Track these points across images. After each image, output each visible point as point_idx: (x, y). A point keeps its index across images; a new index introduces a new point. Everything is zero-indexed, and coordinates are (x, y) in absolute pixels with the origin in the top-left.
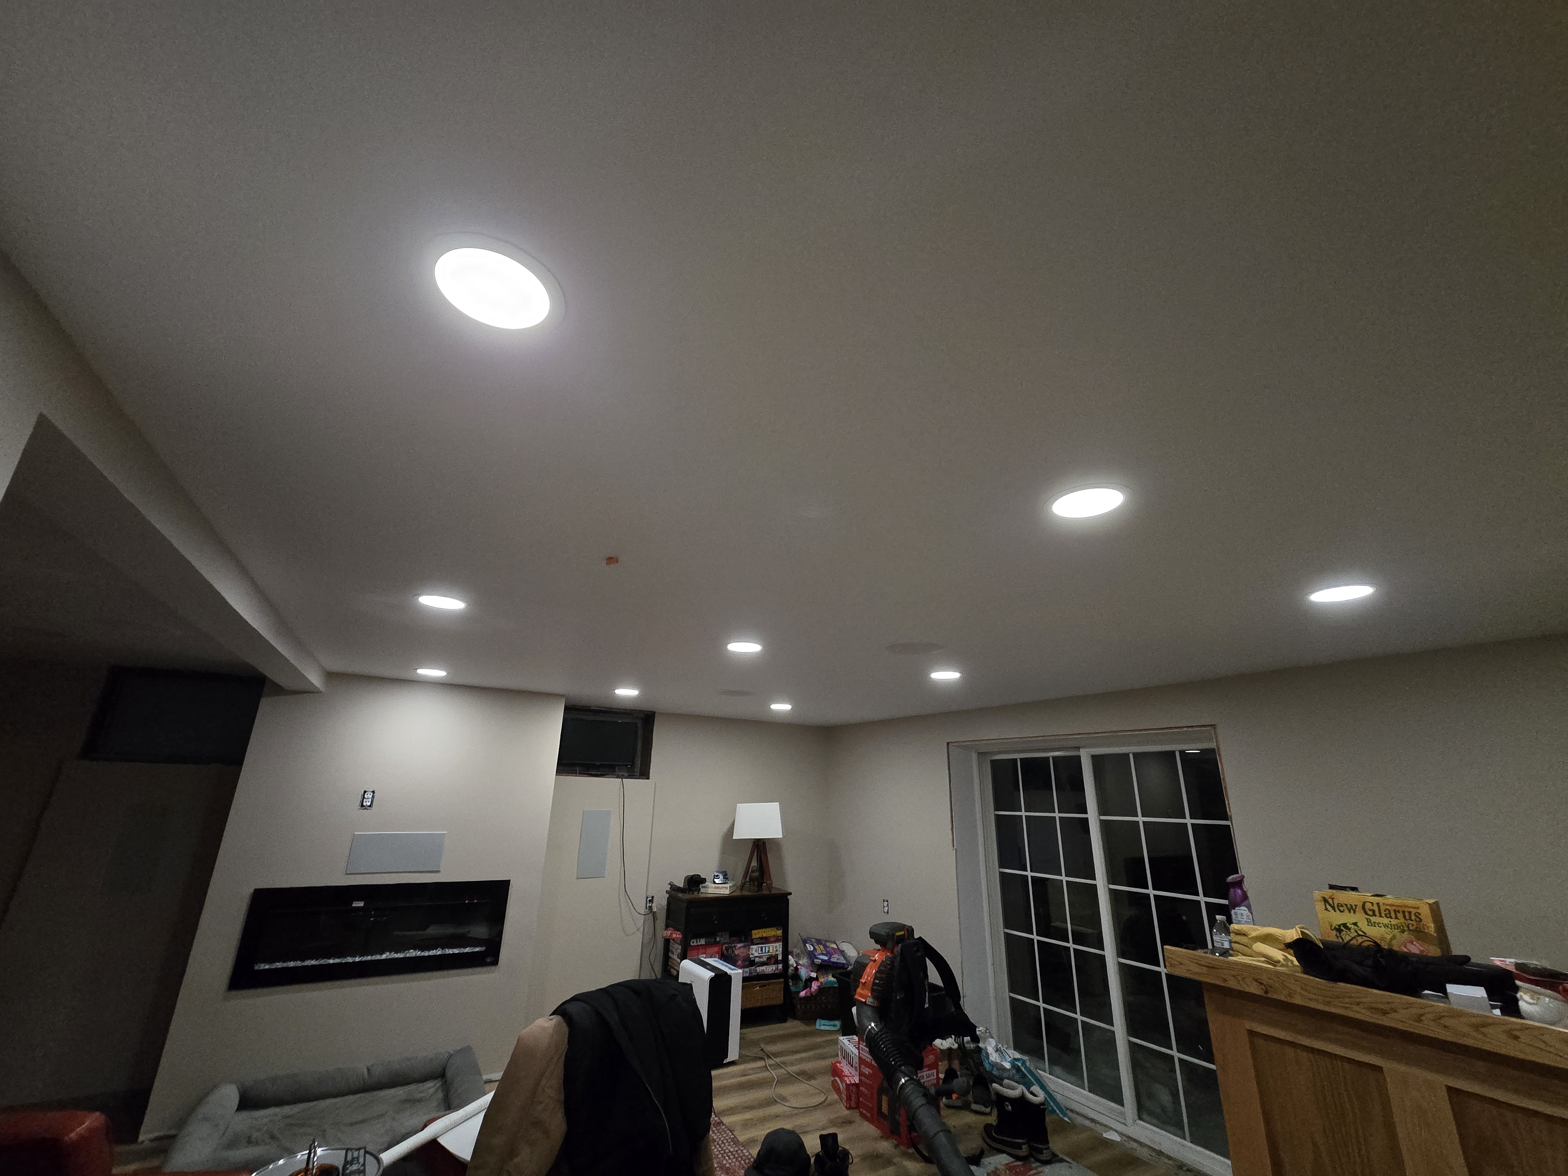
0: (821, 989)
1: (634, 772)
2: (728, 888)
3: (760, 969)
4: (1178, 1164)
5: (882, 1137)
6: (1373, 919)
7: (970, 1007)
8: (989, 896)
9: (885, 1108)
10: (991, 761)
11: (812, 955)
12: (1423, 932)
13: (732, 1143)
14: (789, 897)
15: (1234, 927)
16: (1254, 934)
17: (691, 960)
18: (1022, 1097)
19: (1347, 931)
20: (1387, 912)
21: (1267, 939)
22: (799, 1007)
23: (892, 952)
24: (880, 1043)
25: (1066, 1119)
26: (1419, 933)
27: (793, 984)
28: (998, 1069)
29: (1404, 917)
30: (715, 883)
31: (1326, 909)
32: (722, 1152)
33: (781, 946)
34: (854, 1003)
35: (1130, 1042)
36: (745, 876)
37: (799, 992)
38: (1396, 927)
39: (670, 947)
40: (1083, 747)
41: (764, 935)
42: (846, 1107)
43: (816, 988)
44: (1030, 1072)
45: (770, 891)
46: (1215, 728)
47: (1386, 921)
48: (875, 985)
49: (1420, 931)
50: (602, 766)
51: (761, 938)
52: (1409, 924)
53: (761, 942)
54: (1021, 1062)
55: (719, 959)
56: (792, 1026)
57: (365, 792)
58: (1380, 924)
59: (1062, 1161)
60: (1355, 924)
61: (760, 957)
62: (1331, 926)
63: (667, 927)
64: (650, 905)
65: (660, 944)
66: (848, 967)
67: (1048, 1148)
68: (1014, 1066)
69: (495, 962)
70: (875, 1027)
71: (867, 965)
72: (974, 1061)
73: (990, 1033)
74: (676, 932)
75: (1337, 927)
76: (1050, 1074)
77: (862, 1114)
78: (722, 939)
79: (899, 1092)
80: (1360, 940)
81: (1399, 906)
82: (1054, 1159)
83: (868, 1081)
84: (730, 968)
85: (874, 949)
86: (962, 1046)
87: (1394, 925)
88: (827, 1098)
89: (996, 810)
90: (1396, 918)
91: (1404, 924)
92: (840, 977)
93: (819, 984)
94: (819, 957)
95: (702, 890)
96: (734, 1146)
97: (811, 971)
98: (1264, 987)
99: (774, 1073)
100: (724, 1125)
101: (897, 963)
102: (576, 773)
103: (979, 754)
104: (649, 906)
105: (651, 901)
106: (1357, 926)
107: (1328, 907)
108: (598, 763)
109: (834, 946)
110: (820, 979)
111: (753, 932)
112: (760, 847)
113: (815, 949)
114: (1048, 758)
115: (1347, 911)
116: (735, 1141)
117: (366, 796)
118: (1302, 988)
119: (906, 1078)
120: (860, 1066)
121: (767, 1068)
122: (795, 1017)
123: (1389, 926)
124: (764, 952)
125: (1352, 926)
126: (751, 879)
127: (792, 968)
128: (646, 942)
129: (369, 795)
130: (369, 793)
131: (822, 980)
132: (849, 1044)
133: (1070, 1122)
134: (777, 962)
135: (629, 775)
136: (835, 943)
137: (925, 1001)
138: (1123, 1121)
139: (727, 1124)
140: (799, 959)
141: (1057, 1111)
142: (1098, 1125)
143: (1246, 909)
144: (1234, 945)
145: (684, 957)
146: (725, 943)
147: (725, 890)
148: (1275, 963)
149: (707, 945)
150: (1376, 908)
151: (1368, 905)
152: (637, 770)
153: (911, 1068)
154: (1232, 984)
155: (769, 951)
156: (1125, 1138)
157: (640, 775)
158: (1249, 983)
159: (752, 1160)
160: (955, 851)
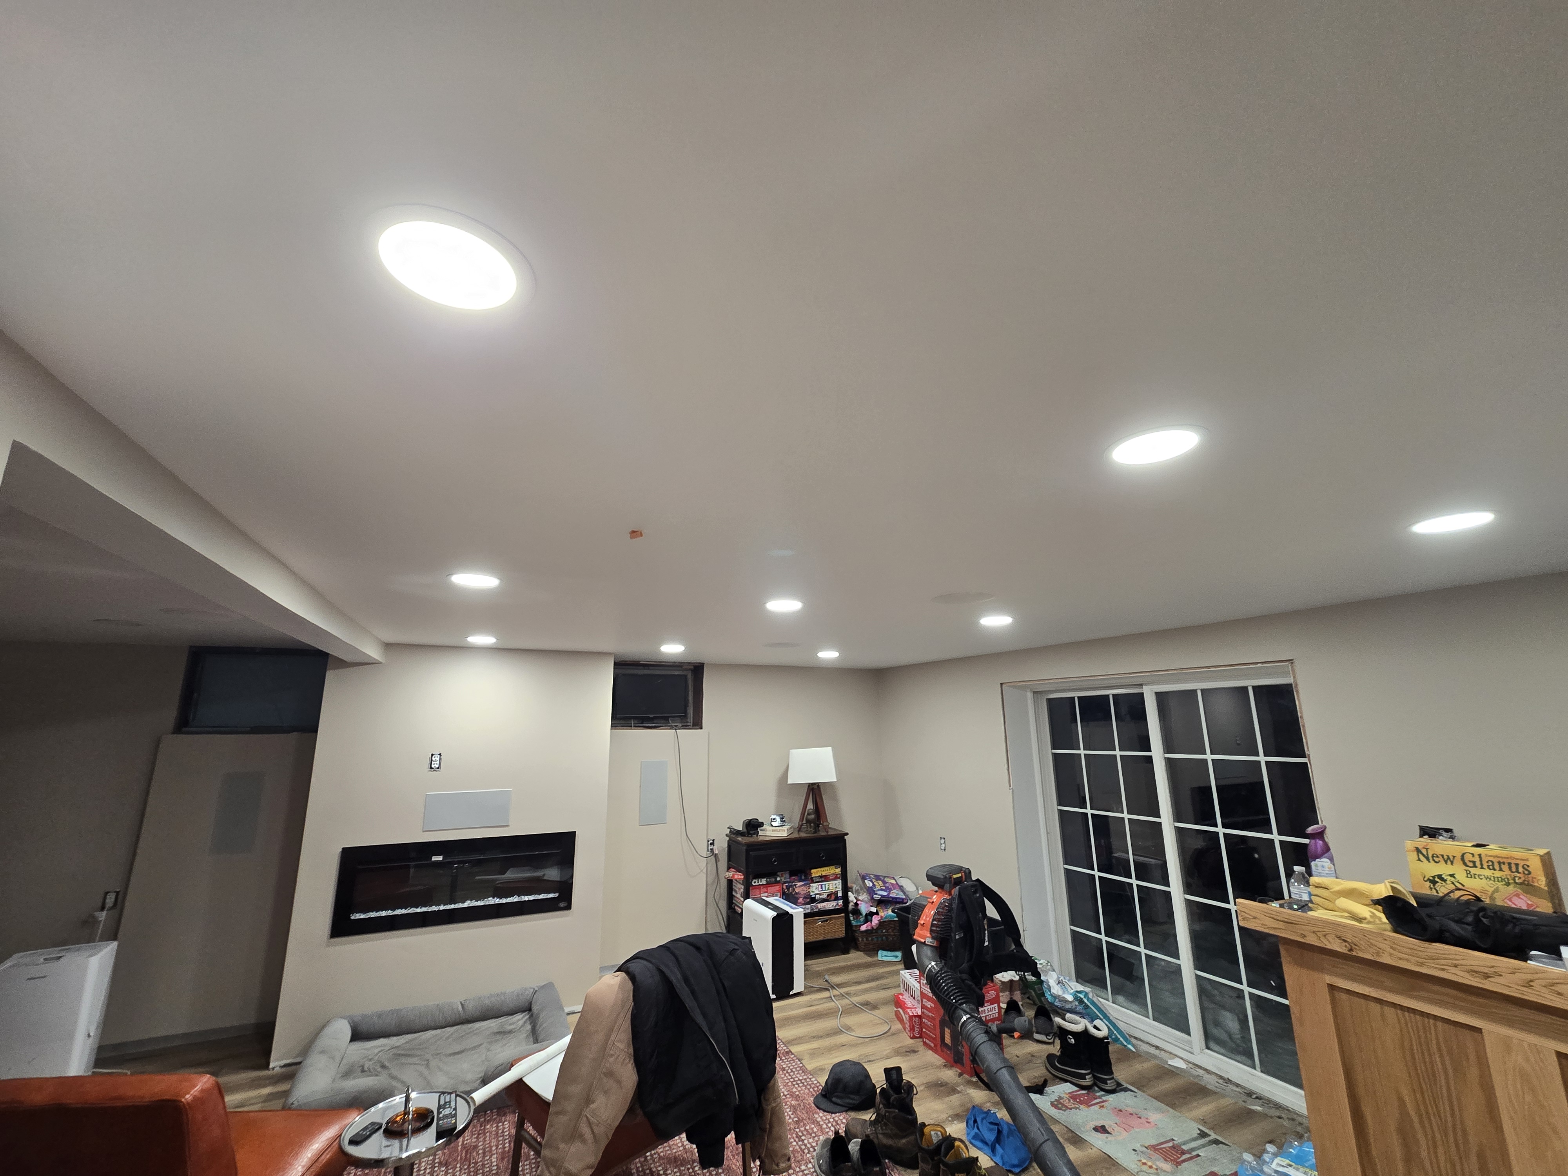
0: (881, 924)
1: (687, 722)
2: (786, 831)
3: (821, 906)
4: (1246, 1091)
5: (945, 1066)
6: (1473, 871)
7: (1030, 945)
8: (1047, 833)
9: (948, 1040)
10: (1047, 699)
11: (871, 891)
12: (1531, 885)
13: (801, 1072)
14: (846, 837)
15: (1313, 880)
16: (1337, 888)
17: (753, 899)
18: (1086, 1031)
19: (1443, 882)
20: (1490, 863)
21: (1350, 894)
22: (860, 940)
23: (950, 894)
24: (941, 981)
25: (1130, 1046)
26: (1527, 887)
27: (854, 918)
28: (1060, 1001)
29: (1510, 868)
30: (772, 825)
31: (1419, 860)
32: (792, 1080)
33: (841, 883)
34: (914, 942)
35: (1197, 976)
36: (802, 819)
37: (860, 926)
38: (1500, 879)
39: (734, 887)
40: (1146, 685)
41: (824, 874)
42: (910, 1036)
43: (877, 922)
44: (1093, 1003)
45: (827, 832)
46: (1292, 663)
47: (1487, 872)
48: (934, 927)
49: (1528, 885)
50: (655, 718)
51: (821, 877)
52: (1515, 877)
53: (820, 880)
54: (1084, 994)
55: (780, 897)
56: (855, 957)
57: (432, 755)
58: (1481, 876)
59: (1126, 1090)
60: (1452, 876)
61: (820, 894)
62: (1424, 877)
63: (729, 868)
64: (712, 847)
65: (724, 884)
66: (907, 902)
67: (1113, 1078)
68: (1076, 998)
69: (568, 907)
70: (935, 966)
71: (925, 906)
72: (1035, 992)
73: (1051, 965)
74: (738, 873)
75: (1431, 878)
76: (1113, 1003)
77: (925, 1043)
78: (783, 878)
79: (961, 1029)
80: (1458, 894)
81: (1505, 858)
82: (1118, 1088)
83: (930, 1014)
84: (791, 907)
85: (933, 890)
86: (1023, 979)
87: (1498, 877)
88: (890, 1028)
89: (1054, 748)
90: (1501, 870)
91: (1509, 877)
92: (900, 912)
93: (879, 919)
94: (878, 892)
95: (761, 833)
96: (803, 1074)
97: (871, 906)
98: (1348, 945)
99: (839, 1004)
100: (792, 1054)
101: (954, 906)
102: (631, 726)
103: (1034, 692)
104: (711, 849)
105: (712, 844)
106: (1454, 877)
107: (1421, 857)
108: (651, 716)
109: (893, 881)
110: (880, 914)
111: (813, 871)
112: (815, 790)
113: (874, 885)
114: (1108, 696)
115: (1443, 862)
116: (804, 1070)
117: (433, 759)
118: (1392, 948)
119: (968, 1016)
120: (922, 1001)
121: (832, 999)
122: (857, 949)
123: (1492, 878)
124: (824, 889)
125: (1449, 878)
126: (808, 821)
127: (852, 904)
128: (710, 881)
129: (436, 758)
130: (436, 756)
131: (882, 914)
132: (910, 977)
133: (1134, 1050)
134: (837, 899)
135: (682, 726)
136: (894, 879)
137: (985, 940)
138: (1190, 1050)
139: (795, 1054)
140: (858, 896)
141: (1121, 1039)
142: (1163, 1053)
143: (1328, 860)
144: (1313, 897)
145: (747, 896)
146: (785, 883)
147: (783, 833)
148: (1360, 920)
149: (768, 884)
150: (1477, 859)
151: (1468, 857)
152: (691, 719)
153: (972, 1006)
154: (1312, 940)
155: (828, 889)
156: (1191, 1065)
157: (693, 726)
158: (1331, 940)
159: (821, 1088)
160: (1011, 791)
